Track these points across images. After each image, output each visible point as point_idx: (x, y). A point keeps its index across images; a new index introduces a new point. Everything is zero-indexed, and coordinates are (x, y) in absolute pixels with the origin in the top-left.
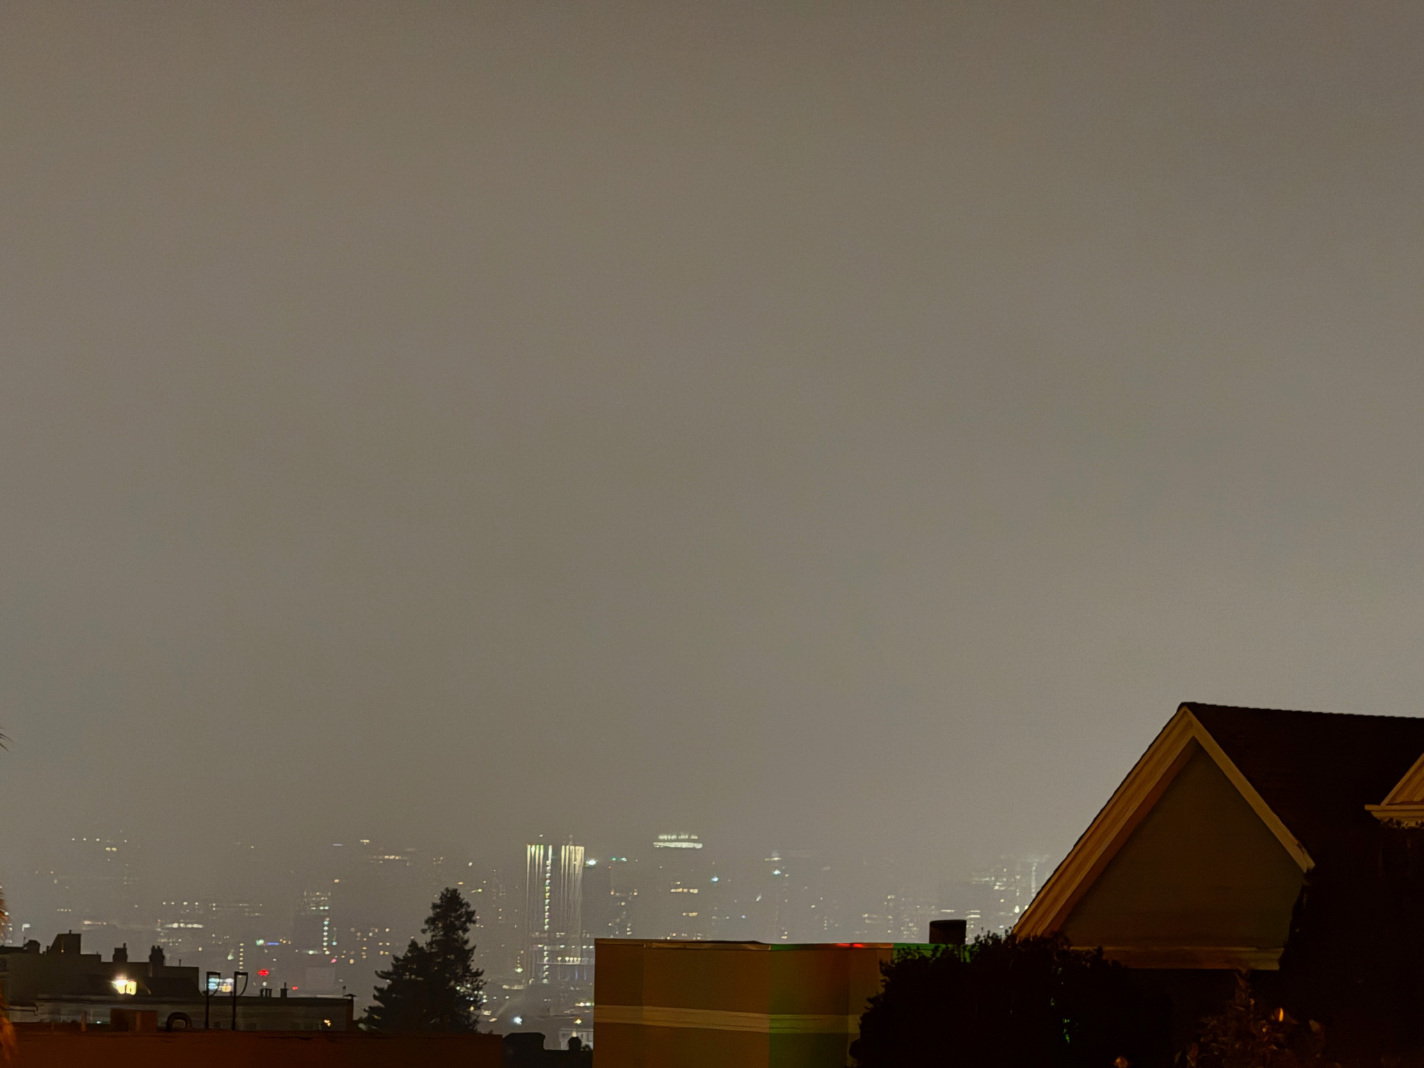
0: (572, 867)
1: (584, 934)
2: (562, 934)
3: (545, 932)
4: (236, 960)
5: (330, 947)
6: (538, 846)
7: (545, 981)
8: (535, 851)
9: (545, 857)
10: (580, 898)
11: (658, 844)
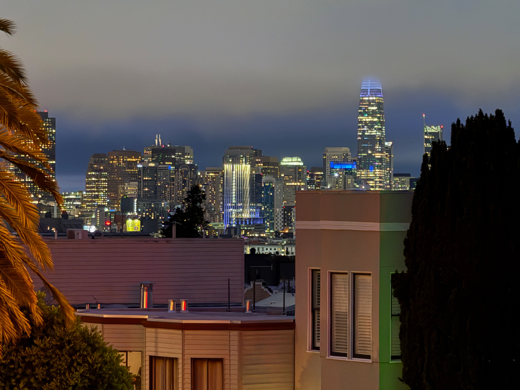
0: (245, 174)
1: (251, 204)
2: (241, 204)
3: (233, 203)
4: (96, 218)
5: (137, 211)
6: (229, 165)
7: (234, 225)
8: (227, 167)
9: (233, 170)
10: (249, 188)
11: (282, 164)
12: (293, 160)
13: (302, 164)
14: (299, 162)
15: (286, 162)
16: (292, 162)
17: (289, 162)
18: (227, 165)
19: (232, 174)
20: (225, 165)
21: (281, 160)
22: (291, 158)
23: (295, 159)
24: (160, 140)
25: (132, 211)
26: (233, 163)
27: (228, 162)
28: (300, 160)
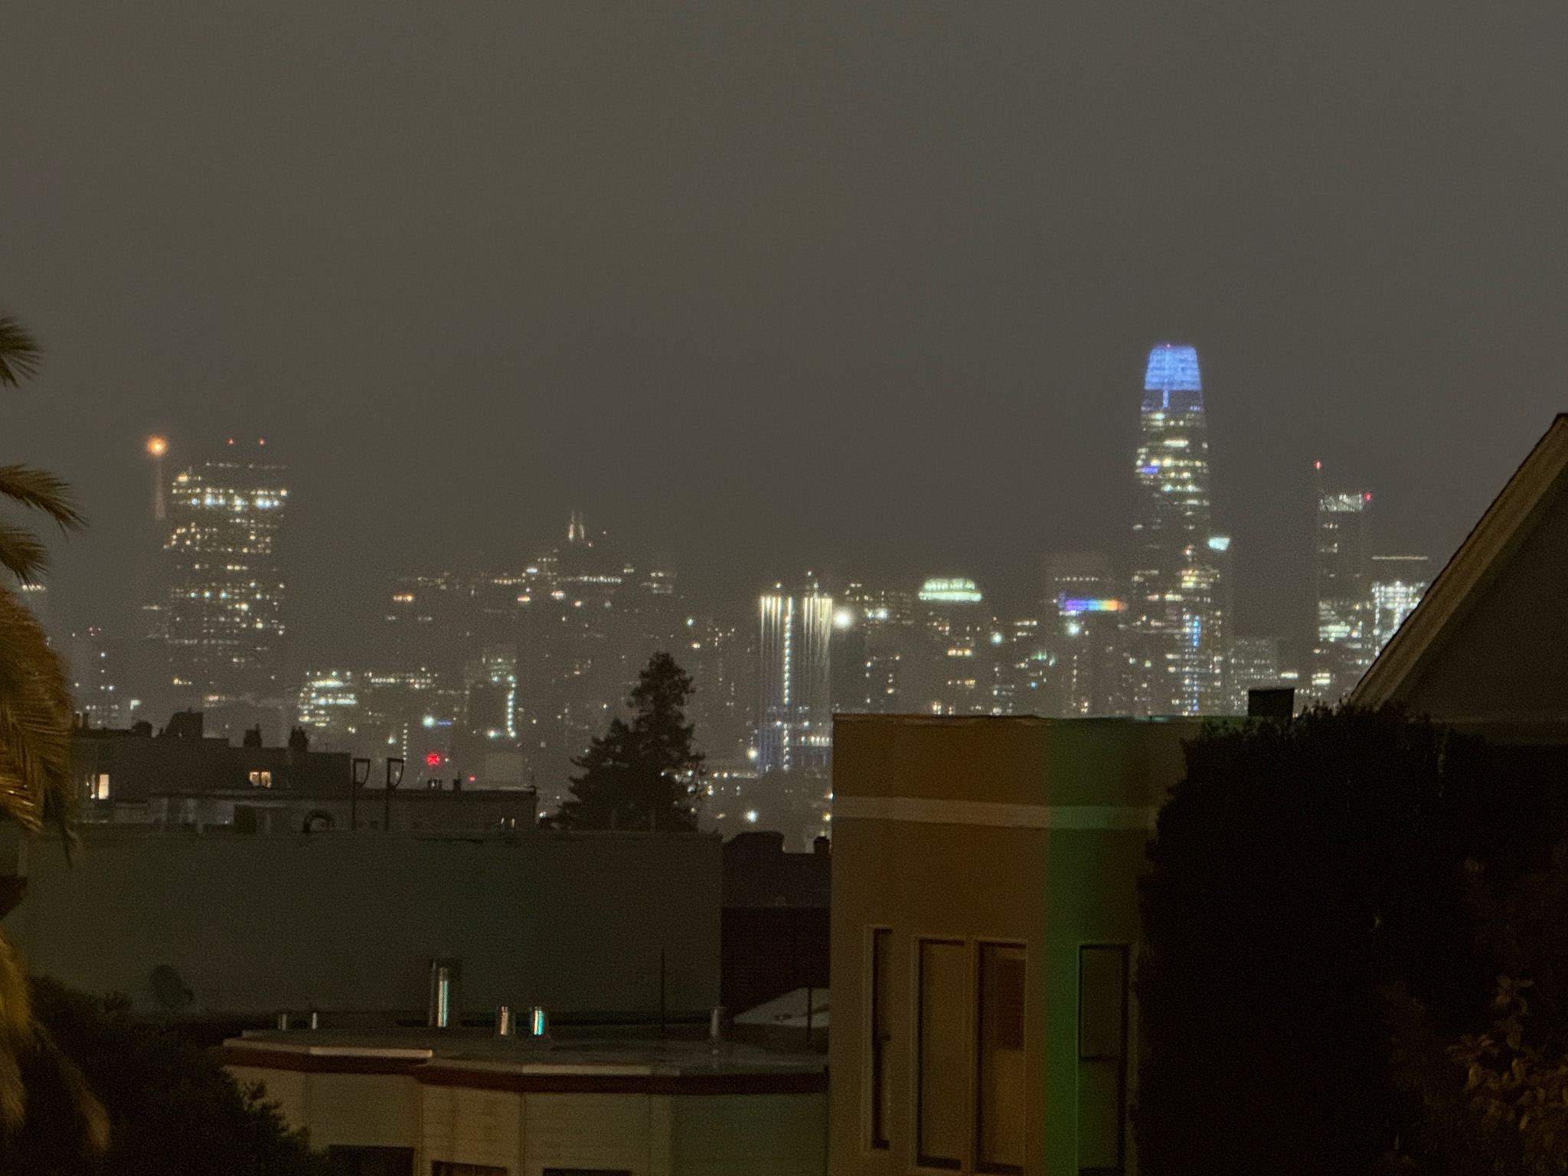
0: (817, 624)
2: (806, 708)
3: (785, 706)
4: (398, 744)
5: (515, 727)
6: (774, 599)
7: (785, 767)
8: (770, 605)
9: (784, 613)
10: (828, 663)
11: (924, 596)
12: (951, 587)
13: (977, 597)
14: (970, 590)
15: (932, 591)
16: (949, 590)
17: (941, 591)
18: (769, 599)
19: (783, 624)
20: (763, 599)
21: (918, 586)
22: (946, 581)
23: (957, 584)
24: (582, 528)
25: (500, 725)
26: (784, 594)
27: (774, 592)
28: (971, 585)
